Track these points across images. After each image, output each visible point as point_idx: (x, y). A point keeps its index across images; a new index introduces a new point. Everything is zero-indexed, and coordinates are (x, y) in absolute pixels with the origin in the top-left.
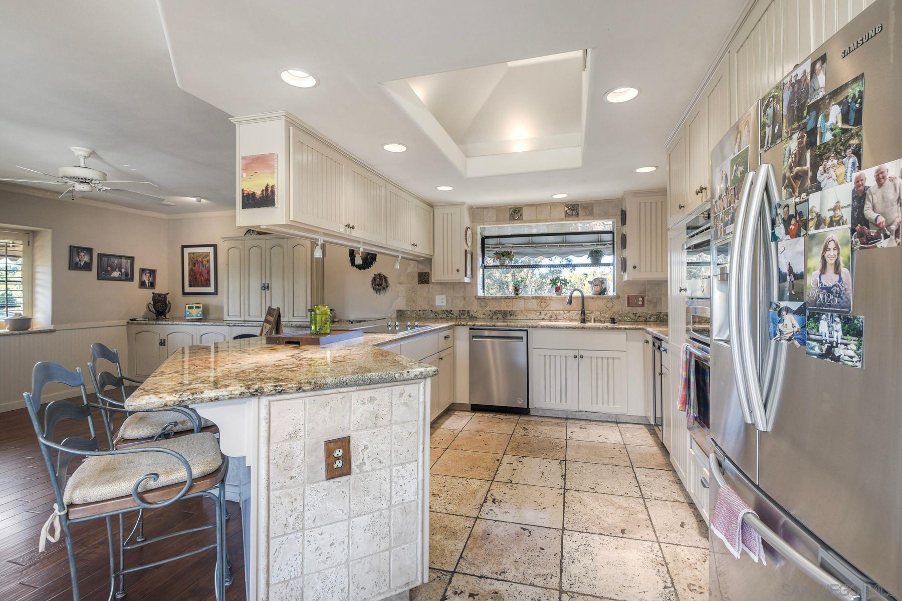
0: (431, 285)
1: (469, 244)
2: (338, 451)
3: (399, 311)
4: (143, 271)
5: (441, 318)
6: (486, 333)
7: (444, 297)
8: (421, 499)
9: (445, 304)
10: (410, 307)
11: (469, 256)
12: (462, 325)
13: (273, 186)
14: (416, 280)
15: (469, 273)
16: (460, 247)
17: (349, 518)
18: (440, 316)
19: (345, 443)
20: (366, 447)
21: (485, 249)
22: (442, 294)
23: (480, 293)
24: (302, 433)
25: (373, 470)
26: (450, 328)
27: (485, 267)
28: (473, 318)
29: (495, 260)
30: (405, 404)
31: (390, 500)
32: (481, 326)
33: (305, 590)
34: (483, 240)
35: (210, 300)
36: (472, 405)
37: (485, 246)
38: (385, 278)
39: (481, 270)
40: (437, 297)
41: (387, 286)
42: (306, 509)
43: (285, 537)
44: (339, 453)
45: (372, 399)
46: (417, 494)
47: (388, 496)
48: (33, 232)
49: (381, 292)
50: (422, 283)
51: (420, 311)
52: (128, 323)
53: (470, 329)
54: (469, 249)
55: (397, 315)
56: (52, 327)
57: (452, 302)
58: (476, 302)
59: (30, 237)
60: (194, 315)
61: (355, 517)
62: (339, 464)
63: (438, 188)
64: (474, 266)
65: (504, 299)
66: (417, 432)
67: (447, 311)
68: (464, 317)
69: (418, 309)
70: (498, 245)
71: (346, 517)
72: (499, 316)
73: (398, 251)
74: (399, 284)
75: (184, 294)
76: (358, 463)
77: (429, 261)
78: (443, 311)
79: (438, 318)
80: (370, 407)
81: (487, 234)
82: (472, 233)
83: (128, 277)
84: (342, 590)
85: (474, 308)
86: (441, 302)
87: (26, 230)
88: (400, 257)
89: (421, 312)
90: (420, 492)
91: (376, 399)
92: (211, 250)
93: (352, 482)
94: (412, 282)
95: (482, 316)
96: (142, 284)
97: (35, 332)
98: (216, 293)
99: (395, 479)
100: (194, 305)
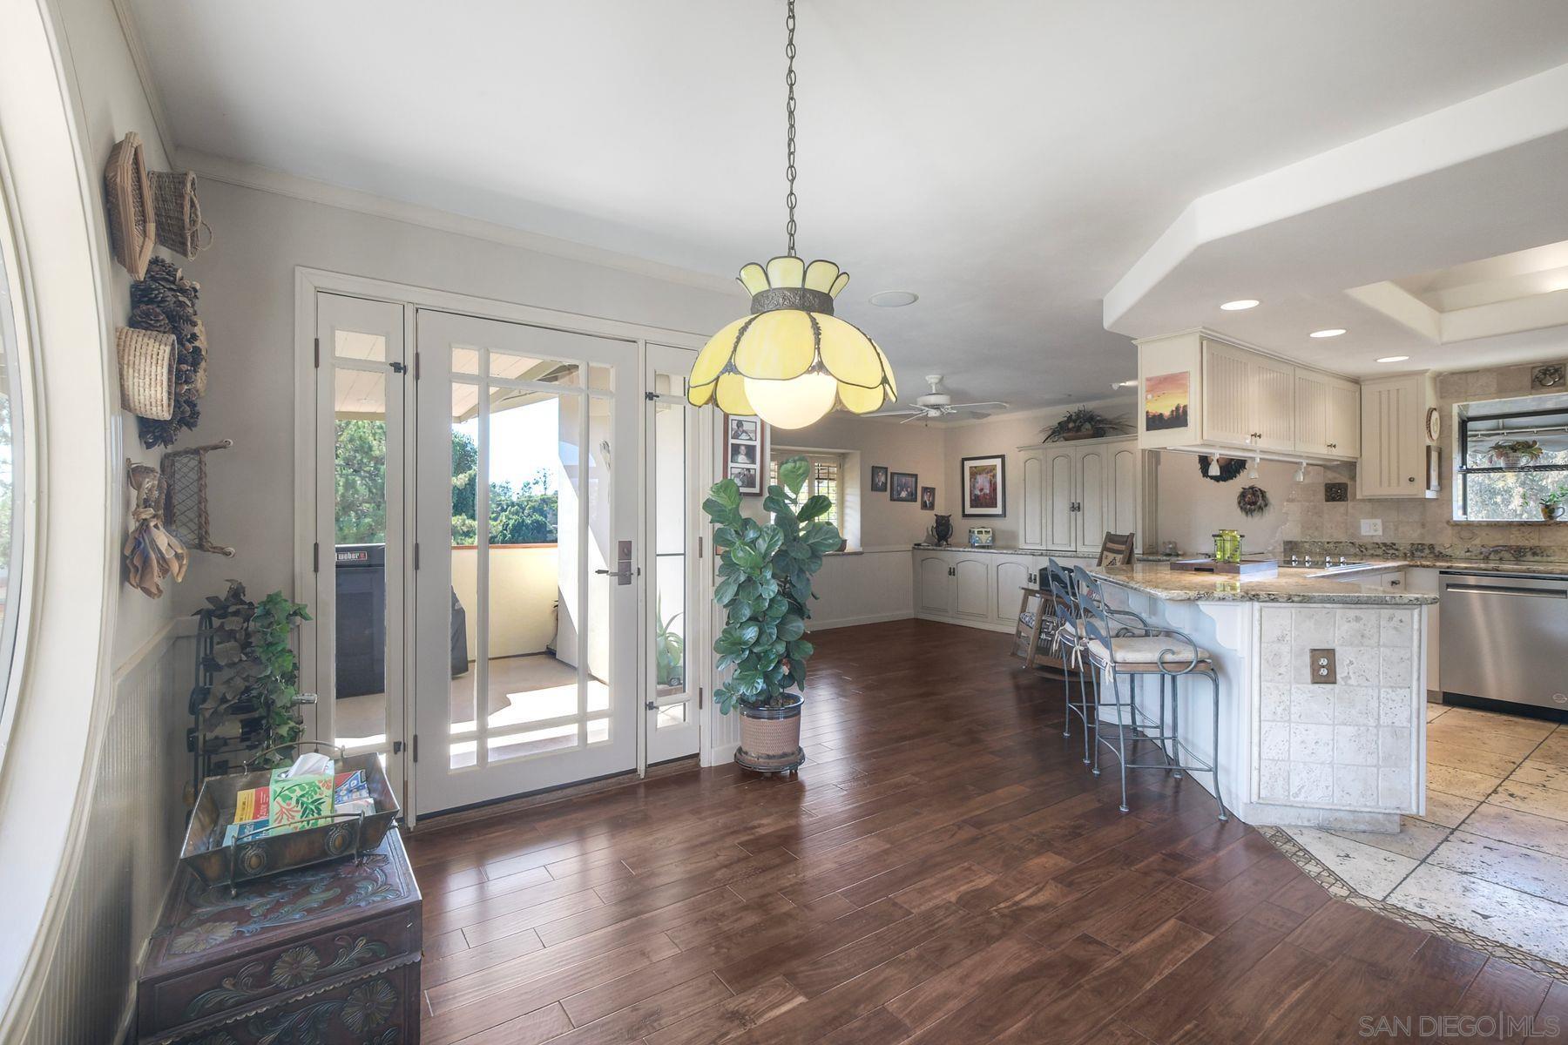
0: (1350, 504)
1: (1435, 436)
2: (1322, 660)
3: (1287, 543)
4: (925, 489)
5: (1372, 555)
6: (1472, 580)
7: (1379, 522)
8: (1416, 727)
9: (1381, 534)
10: (1308, 537)
11: (1434, 455)
12: (1424, 567)
13: (1185, 407)
14: (1322, 495)
15: (1434, 482)
16: (1417, 441)
17: (1334, 725)
18: (1372, 552)
19: (1330, 653)
20: (1351, 663)
21: (1469, 439)
22: (1373, 516)
23: (1458, 515)
24: (1288, 638)
25: (1359, 685)
26: (1398, 569)
27: (1470, 471)
28: (1440, 556)
29: (1495, 458)
30: (1395, 628)
31: (1378, 720)
32: (1466, 568)
33: (1291, 774)
34: (1463, 424)
35: (999, 524)
36: (1445, 694)
37: (1469, 433)
38: (1263, 493)
39: (1460, 476)
40: (1362, 521)
41: (1266, 505)
42: (1293, 704)
43: (1275, 723)
44: (1324, 662)
45: (1358, 619)
46: (1410, 721)
47: (1375, 714)
48: (843, 454)
49: (1255, 513)
50: (1333, 499)
51: (1328, 543)
52: (913, 548)
53: (1441, 572)
54: (1433, 444)
55: (1285, 549)
56: (861, 550)
57: (1396, 529)
58: (1449, 531)
59: (842, 459)
60: (984, 542)
61: (1340, 724)
62: (1324, 672)
63: (1379, 361)
64: (1444, 469)
65: (1515, 526)
66: (1410, 659)
67: (1385, 544)
68: (1422, 554)
69: (1325, 540)
70: (1498, 429)
71: (1331, 722)
72: (1506, 555)
73: (1300, 457)
74: (1288, 501)
75: (965, 515)
76: (1343, 675)
77: (1351, 466)
78: (1377, 544)
79: (1365, 555)
80: (1356, 625)
81: (1471, 413)
82: (1440, 417)
83: (912, 497)
84: (1327, 787)
85: (1445, 540)
86: (1371, 529)
87: (838, 453)
88: (1305, 464)
89: (1331, 545)
90: (1415, 720)
91: (1362, 619)
92: (998, 462)
93: (1337, 691)
94: (1312, 498)
95: (1463, 554)
96: (924, 506)
97: (849, 554)
98: (1004, 514)
99: (1383, 700)
100: (983, 530)
